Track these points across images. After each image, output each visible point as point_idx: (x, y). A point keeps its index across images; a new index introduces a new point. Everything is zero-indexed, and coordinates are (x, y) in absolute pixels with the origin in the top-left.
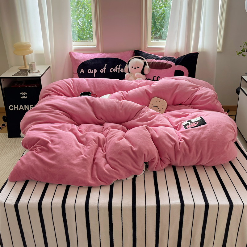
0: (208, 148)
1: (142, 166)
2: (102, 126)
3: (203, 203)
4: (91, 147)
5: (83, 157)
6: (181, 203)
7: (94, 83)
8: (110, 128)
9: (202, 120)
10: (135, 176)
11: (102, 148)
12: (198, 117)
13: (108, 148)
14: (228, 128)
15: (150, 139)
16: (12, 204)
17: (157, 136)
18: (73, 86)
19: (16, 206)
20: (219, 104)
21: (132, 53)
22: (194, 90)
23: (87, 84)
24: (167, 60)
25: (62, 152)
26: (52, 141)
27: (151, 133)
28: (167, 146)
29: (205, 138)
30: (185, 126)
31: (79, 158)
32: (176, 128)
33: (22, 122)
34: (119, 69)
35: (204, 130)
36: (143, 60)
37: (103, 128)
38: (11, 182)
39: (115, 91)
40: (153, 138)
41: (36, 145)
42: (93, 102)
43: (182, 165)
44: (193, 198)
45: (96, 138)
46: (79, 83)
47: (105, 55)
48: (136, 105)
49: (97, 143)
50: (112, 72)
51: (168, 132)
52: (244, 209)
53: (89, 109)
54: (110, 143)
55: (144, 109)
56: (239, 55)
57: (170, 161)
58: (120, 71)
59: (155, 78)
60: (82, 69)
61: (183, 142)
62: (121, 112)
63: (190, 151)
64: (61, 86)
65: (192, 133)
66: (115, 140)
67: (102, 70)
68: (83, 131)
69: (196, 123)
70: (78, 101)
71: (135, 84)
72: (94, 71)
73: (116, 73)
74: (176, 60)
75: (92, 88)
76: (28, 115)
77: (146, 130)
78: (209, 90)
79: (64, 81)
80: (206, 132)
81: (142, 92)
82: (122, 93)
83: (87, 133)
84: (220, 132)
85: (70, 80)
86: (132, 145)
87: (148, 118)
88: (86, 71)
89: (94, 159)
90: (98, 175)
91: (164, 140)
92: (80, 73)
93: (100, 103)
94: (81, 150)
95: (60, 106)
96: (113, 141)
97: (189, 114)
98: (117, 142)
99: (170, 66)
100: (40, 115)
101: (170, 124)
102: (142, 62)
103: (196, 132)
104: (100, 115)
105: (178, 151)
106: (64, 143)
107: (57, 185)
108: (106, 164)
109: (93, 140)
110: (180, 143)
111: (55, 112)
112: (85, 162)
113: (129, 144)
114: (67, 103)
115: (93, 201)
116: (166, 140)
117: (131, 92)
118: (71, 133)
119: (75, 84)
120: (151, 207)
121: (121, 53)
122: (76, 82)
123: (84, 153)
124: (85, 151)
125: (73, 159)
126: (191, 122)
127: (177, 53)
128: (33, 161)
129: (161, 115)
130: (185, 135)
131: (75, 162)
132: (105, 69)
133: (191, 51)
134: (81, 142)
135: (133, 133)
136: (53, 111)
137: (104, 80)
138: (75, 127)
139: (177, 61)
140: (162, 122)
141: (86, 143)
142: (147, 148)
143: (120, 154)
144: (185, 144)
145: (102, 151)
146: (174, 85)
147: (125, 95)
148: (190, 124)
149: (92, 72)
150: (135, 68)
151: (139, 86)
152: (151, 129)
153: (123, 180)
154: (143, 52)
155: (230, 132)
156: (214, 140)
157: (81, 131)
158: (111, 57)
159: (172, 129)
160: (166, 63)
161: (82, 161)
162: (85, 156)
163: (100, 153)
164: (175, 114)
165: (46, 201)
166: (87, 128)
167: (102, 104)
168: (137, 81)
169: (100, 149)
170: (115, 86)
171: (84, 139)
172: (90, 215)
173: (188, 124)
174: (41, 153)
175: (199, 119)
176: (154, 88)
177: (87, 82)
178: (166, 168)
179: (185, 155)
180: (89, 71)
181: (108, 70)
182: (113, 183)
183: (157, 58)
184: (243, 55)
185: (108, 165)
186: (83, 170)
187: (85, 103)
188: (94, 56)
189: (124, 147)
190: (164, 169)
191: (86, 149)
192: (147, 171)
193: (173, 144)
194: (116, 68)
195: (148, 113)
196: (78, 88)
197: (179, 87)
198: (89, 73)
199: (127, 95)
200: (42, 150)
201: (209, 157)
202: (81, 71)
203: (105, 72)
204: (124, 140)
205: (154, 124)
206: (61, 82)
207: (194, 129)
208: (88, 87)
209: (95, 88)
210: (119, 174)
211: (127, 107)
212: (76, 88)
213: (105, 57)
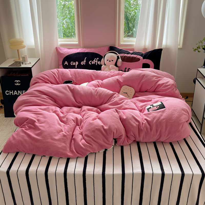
0: (166, 128)
1: (112, 142)
2: (80, 109)
3: (160, 172)
4: (70, 125)
5: (63, 134)
6: (142, 172)
7: (75, 73)
8: (86, 110)
9: (162, 104)
10: (106, 150)
11: (79, 127)
12: (159, 102)
13: (84, 127)
14: (183, 111)
15: (118, 119)
16: (5, 171)
17: (125, 117)
18: (58, 75)
19: (8, 173)
20: (177, 92)
21: (108, 49)
22: (157, 80)
23: (70, 74)
24: (136, 55)
25: (46, 129)
26: (38, 120)
27: (120, 115)
28: (132, 125)
29: (163, 119)
30: (148, 109)
31: (60, 134)
32: (141, 111)
33: (15, 105)
34: (97, 61)
35: (163, 113)
36: (117, 54)
37: (81, 110)
38: (4, 154)
39: (93, 80)
40: (121, 119)
41: (25, 123)
42: (73, 89)
43: (145, 141)
44: (152, 168)
45: (75, 119)
46: (63, 73)
47: (85, 50)
48: (109, 92)
49: (75, 122)
50: (91, 64)
51: (134, 114)
52: (193, 178)
53: (70, 94)
54: (86, 122)
55: (115, 95)
56: (195, 51)
57: (135, 138)
58: (98, 64)
59: (127, 70)
60: (66, 62)
61: (146, 122)
62: (96, 97)
63: (151, 130)
64: (48, 75)
65: (154, 115)
66: (90, 120)
67: (82, 62)
68: (65, 112)
69: (157, 107)
70: (61, 88)
71: (109, 74)
72: (76, 63)
73: (95, 65)
74: (143, 55)
75: (74, 77)
76: (20, 99)
77: (116, 112)
78: (170, 80)
79: (50, 71)
80: (165, 115)
81: (115, 81)
82: (98, 81)
83: (67, 114)
84: (176, 115)
85: (55, 70)
86: (104, 124)
87: (118, 103)
88: (69, 63)
89: (73, 136)
90: (75, 149)
91: (130, 121)
92: (65, 64)
93: (79, 89)
94: (62, 128)
95: (46, 92)
96: (88, 121)
97: (152, 100)
98: (91, 122)
99: (139, 60)
100: (30, 99)
101: (136, 108)
102: (115, 56)
103: (156, 114)
104: (79, 100)
105: (141, 130)
106: (48, 122)
107: (42, 156)
108: (82, 139)
109: (72, 120)
110: (143, 123)
111: (42, 97)
112: (65, 138)
113: (102, 124)
114: (52, 89)
115: (70, 170)
116: (132, 121)
117: (105, 81)
118: (54, 114)
119: (60, 74)
120: (118, 175)
121: (99, 48)
122: (60, 72)
123: (64, 130)
124: (65, 128)
125: (55, 136)
126: (153, 106)
127: (145, 49)
128: (23, 137)
129: (129, 100)
130: (148, 117)
131: (57, 138)
132: (85, 61)
133: (157, 47)
134: (62, 121)
135: (105, 114)
136: (40, 96)
137: (83, 70)
138: (58, 109)
139: (145, 56)
140: (129, 106)
141: (67, 122)
142: (116, 127)
143: (94, 131)
144: (147, 124)
145: (80, 129)
146: (141, 76)
147: (100, 84)
148: (152, 108)
149: (74, 64)
151: (112, 76)
152: (120, 111)
153: (96, 153)
154: (117, 48)
155: (185, 114)
156: (171, 121)
157: (62, 113)
158: (90, 52)
159: (138, 112)
160: (135, 57)
161: (62, 137)
162: (65, 133)
163: (78, 131)
164: (141, 99)
165: (33, 169)
166: (68, 110)
167: (81, 91)
168: (111, 72)
169: (78, 127)
170: (92, 75)
171: (65, 119)
172: (68, 181)
173: (150, 108)
174: (29, 130)
175: (159, 103)
176: (124, 78)
177: (69, 72)
178: (132, 143)
179: (147, 133)
180: (72, 63)
181: (87, 62)
182: (88, 155)
183: (129, 53)
184: (199, 51)
185: (83, 141)
186: (63, 144)
187: (67, 90)
188: (76, 51)
189: (97, 126)
190: (130, 144)
191: (66, 127)
192: (115, 146)
193: (137, 123)
194: (94, 61)
195: (118, 98)
196: (62, 77)
197: (145, 77)
198: (72, 64)
199: (102, 83)
200: (30, 128)
201: (166, 135)
202: (65, 63)
203: (85, 64)
204: (98, 120)
205: (123, 107)
206: (48, 72)
207: (155, 112)
208: (70, 76)
209: (76, 77)
210: (92, 148)
211: (101, 93)
212: (60, 77)
213: (85, 52)
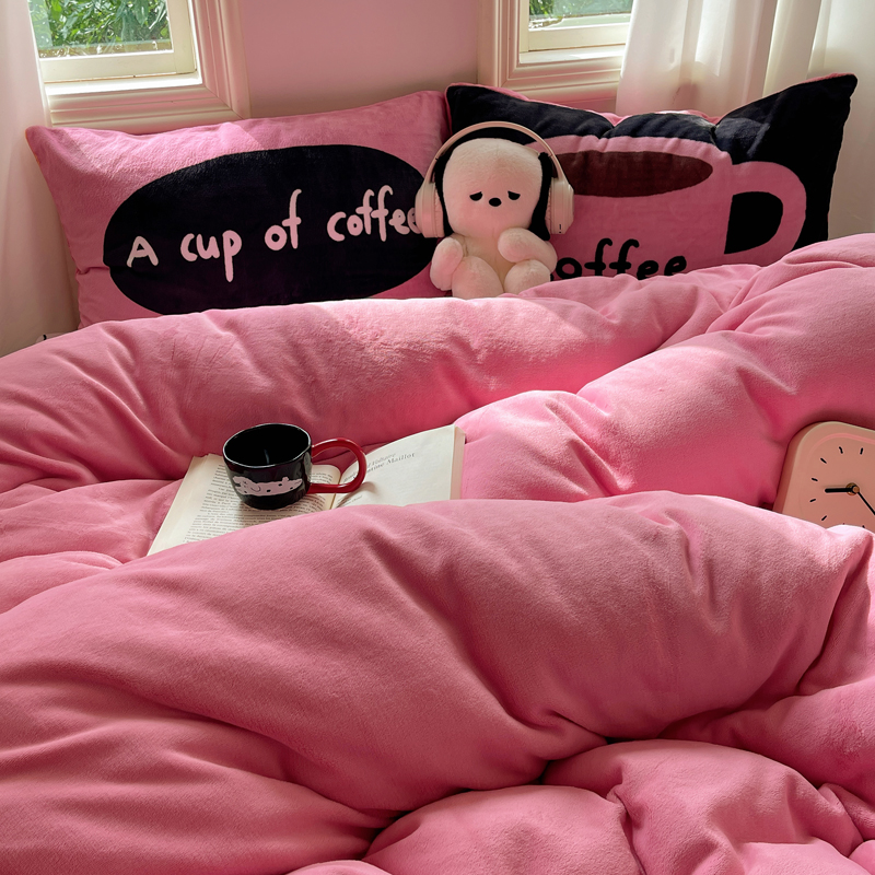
7: (296, 349)
18: (139, 384)
23: (247, 362)
34: (382, 213)
46: (182, 362)
50: (339, 237)
58: (390, 229)
60: (139, 240)
64: (52, 402)
67: (274, 229)
70: (308, 582)
72: (226, 243)
73: (368, 240)
88: (167, 249)
92: (129, 263)
95: (153, 672)
99: (698, 171)
111: (126, 759)
119: (155, 370)
122: (152, 350)
132: (293, 221)
147: (588, 429)
149: (212, 251)
150: (495, 202)
160: (669, 156)
177: (238, 346)
181: (312, 227)
188: (207, 146)
194: (365, 209)
196: (179, 399)
202: (135, 254)
203: (295, 244)
208: (261, 382)
209: (312, 386)
211: (751, 576)
212: (168, 399)
213: (280, 147)
